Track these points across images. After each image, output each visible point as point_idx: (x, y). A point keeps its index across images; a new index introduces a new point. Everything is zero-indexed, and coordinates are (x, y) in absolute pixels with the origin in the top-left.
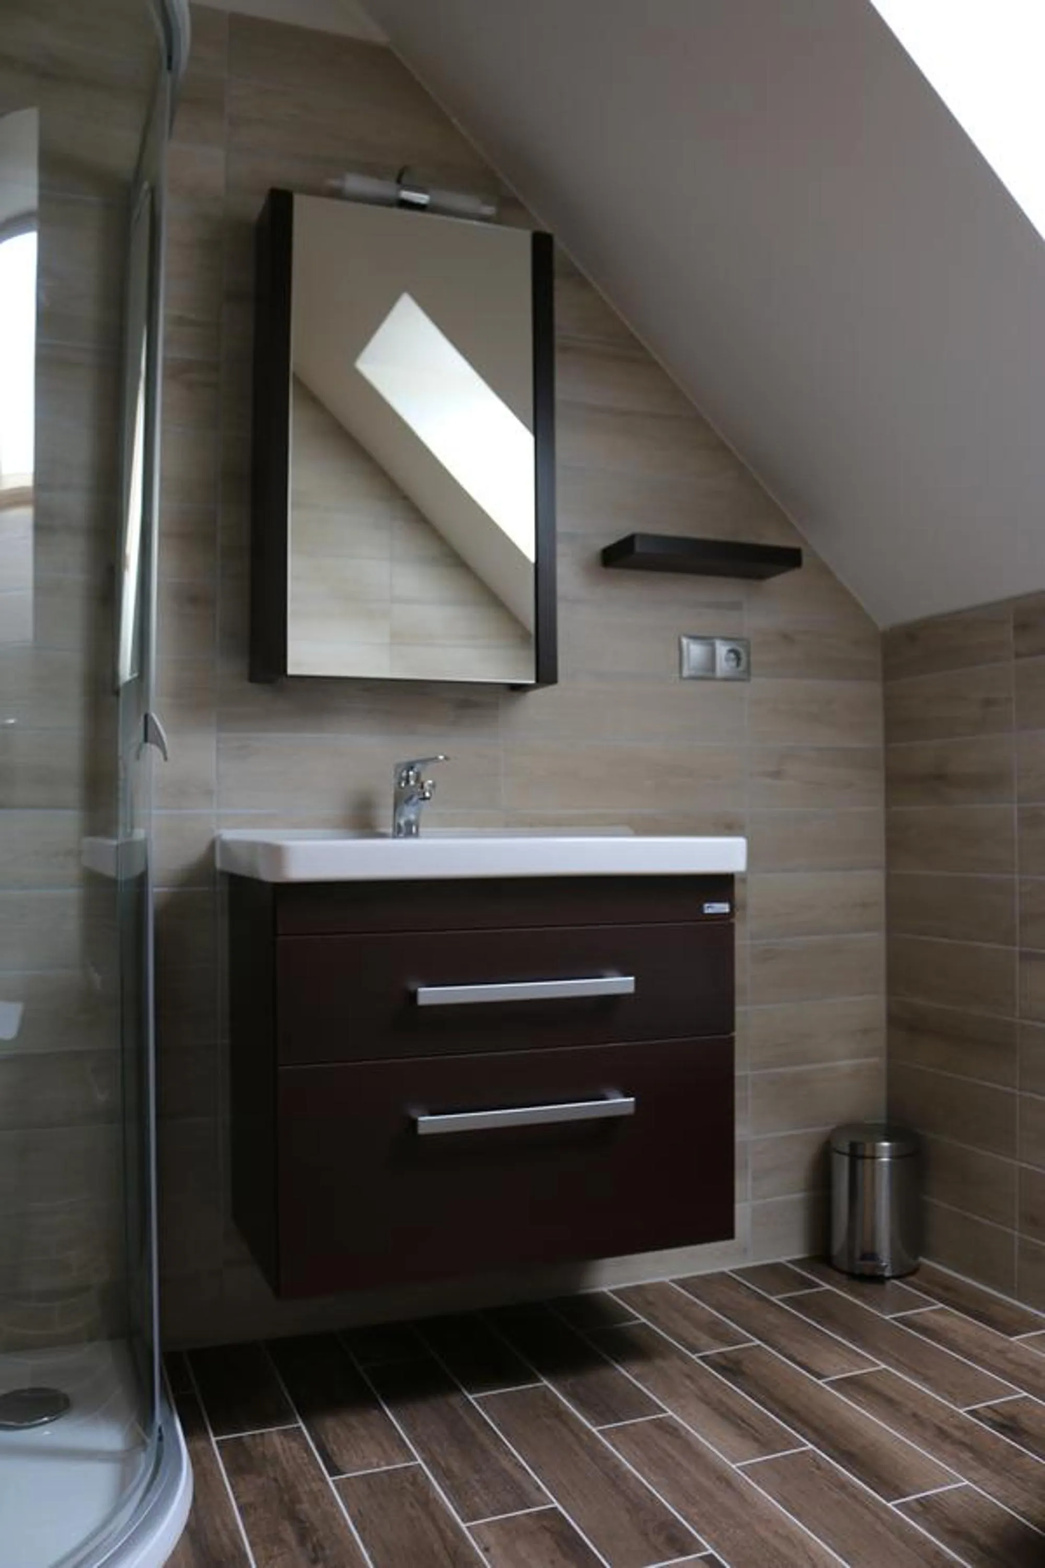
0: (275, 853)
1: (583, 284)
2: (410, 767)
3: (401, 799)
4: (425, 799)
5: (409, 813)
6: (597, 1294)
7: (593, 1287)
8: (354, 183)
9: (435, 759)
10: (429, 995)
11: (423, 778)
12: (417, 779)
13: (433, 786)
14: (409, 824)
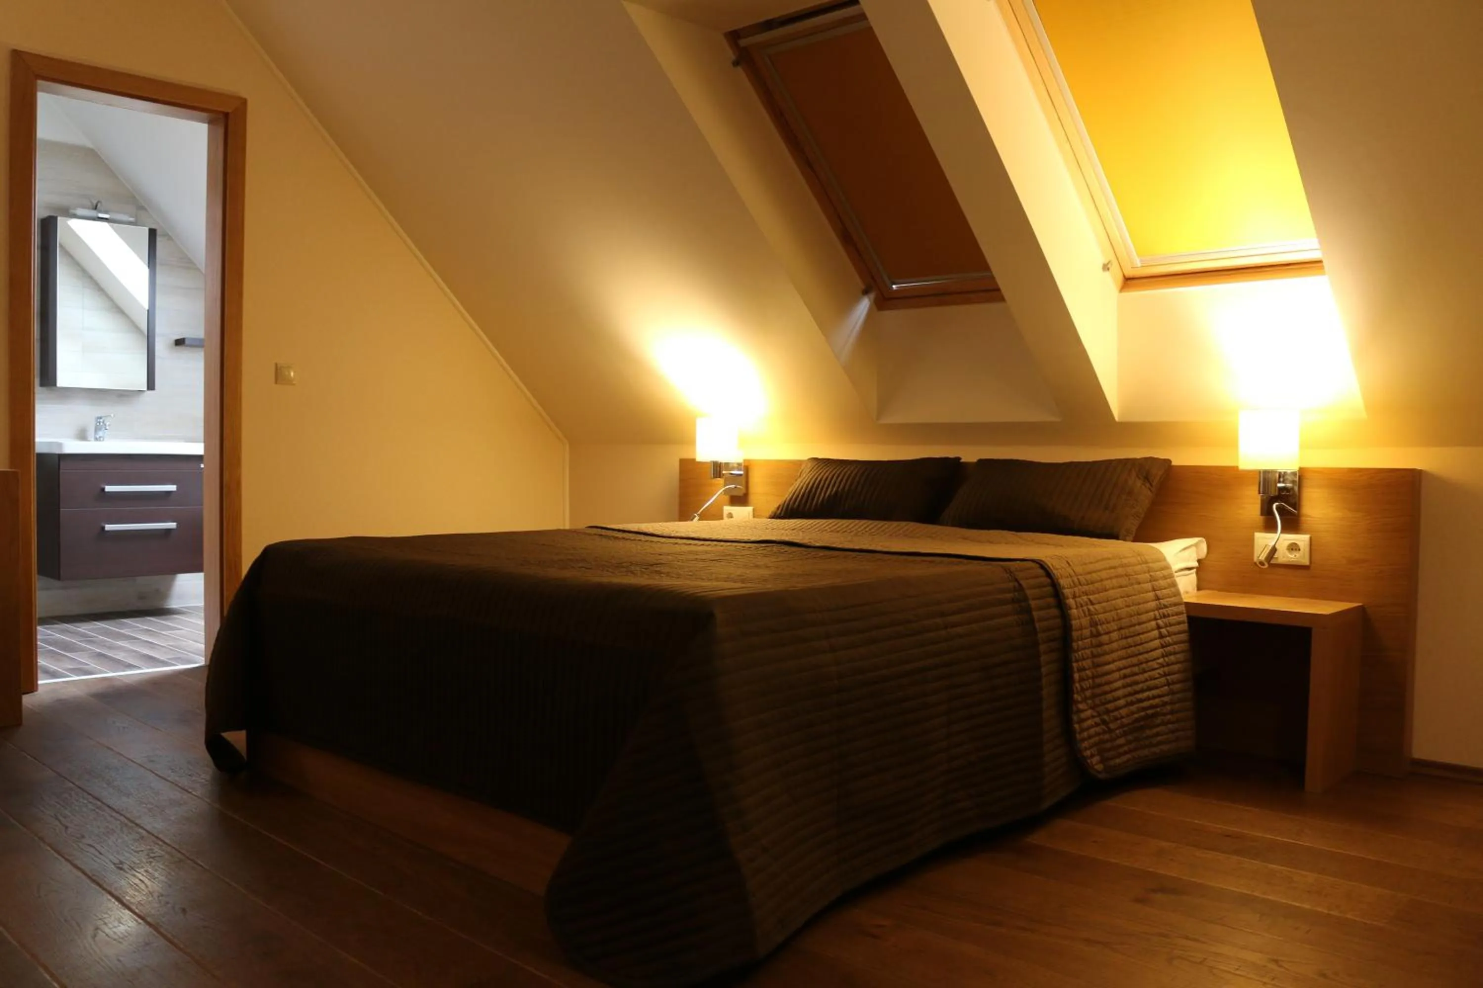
0: (60, 445)
1: (170, 238)
2: (101, 418)
3: (97, 429)
4: (106, 429)
5: (100, 434)
6: (173, 608)
7: (167, 605)
8: (80, 212)
9: (110, 416)
10: (108, 488)
11: (105, 422)
12: (103, 422)
13: (109, 425)
14: (100, 437)
